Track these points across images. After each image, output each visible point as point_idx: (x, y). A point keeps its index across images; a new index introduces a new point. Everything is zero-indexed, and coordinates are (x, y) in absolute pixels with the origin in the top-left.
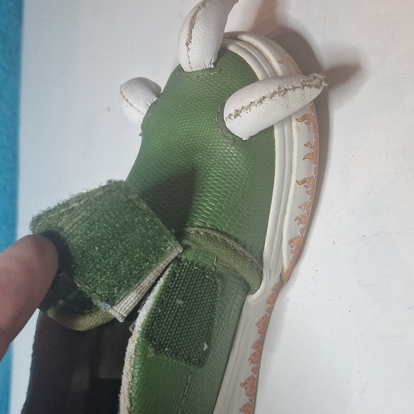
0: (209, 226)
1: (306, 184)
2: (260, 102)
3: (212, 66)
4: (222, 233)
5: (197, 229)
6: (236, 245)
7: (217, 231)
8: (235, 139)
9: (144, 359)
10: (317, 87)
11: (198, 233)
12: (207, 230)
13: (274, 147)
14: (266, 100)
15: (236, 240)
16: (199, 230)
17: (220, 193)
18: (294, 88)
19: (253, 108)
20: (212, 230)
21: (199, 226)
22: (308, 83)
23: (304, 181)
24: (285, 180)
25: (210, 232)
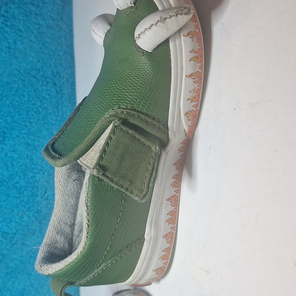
0: (129, 108)
1: (193, 77)
2: (150, 28)
3: (133, 5)
4: (138, 111)
5: (122, 110)
6: (147, 119)
7: (135, 110)
8: (144, 52)
9: (93, 184)
10: (186, 14)
11: (123, 112)
12: (128, 111)
13: (170, 55)
14: (153, 27)
15: (148, 115)
16: (123, 110)
17: (136, 87)
18: (171, 17)
19: (146, 32)
20: (131, 110)
21: (123, 108)
22: (180, 12)
23: (191, 75)
24: (179, 76)
25: (130, 111)
